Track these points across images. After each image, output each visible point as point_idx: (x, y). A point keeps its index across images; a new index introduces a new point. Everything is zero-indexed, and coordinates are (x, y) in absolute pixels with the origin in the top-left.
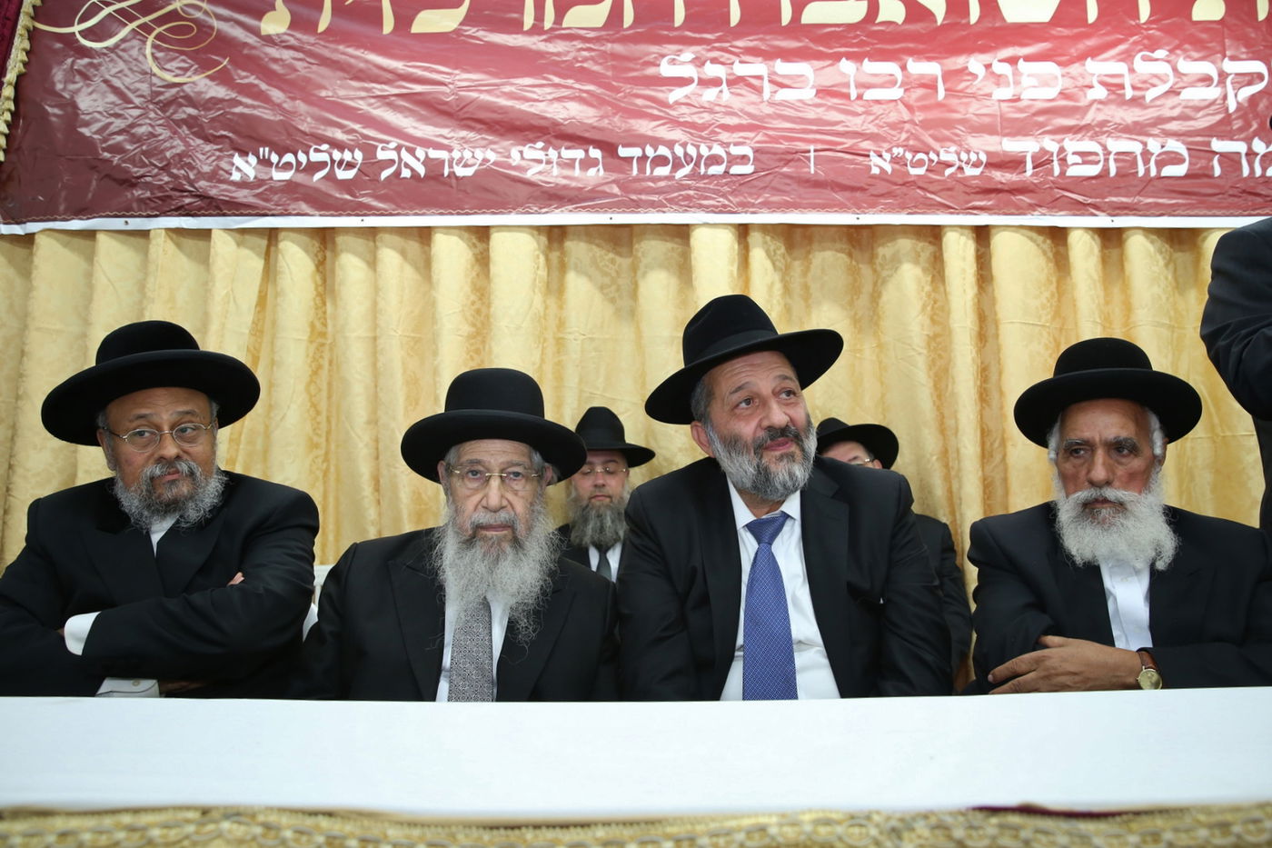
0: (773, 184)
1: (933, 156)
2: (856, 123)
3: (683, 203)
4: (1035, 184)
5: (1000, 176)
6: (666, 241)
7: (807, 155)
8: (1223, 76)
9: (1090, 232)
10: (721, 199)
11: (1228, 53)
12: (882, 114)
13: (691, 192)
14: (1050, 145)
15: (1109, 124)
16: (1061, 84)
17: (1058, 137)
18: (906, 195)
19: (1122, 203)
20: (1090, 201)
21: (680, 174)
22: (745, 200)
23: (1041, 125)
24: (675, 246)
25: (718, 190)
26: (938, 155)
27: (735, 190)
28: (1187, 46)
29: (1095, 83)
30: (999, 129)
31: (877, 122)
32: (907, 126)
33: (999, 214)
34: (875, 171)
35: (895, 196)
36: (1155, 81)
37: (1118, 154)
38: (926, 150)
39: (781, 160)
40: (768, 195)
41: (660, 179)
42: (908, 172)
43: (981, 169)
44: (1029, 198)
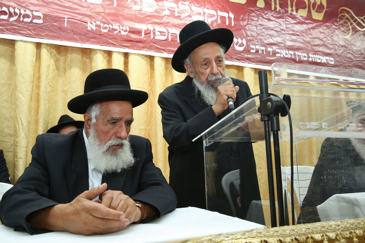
0: (51, 29)
1: (110, 26)
2: (84, 11)
3: (12, 31)
4: (145, 40)
5: (133, 36)
6: (6, 46)
7: (64, 19)
8: (204, 13)
9: (162, 58)
10: (29, 32)
11: (206, 7)
12: (93, 9)
13: (16, 27)
14: (151, 27)
15: (170, 23)
16: (155, 8)
17: (153, 25)
18: (100, 38)
19: (172, 50)
20: (162, 48)
21: (12, 19)
22: (38, 33)
23: (149, 20)
24: (9, 48)
25: (28, 28)
26: (112, 26)
27: (35, 29)
28: (194, 2)
29: (167, 9)
30: (134, 20)
31: (91, 11)
32: (103, 14)
33: (132, 49)
34: (89, 29)
35: (96, 39)
36: (184, 11)
37: (172, 33)
38: (109, 23)
39: (53, 20)
40: (47, 32)
41: (3, 20)
42: (101, 30)
43: (127, 33)
44: (142, 44)
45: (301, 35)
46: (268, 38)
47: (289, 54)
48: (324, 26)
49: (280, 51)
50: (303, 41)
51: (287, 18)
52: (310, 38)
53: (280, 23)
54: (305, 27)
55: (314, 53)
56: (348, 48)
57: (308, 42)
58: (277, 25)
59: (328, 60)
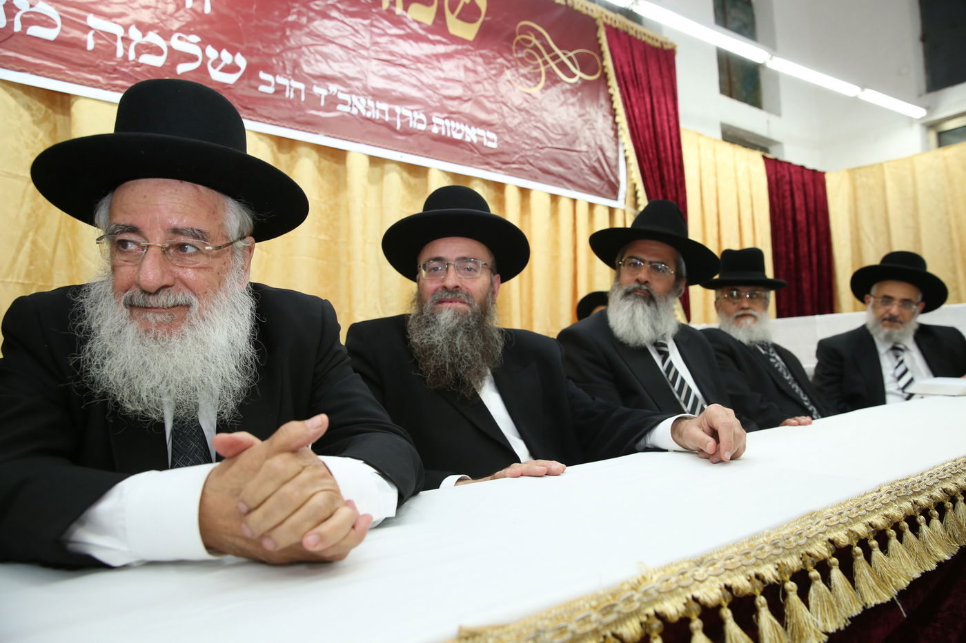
45: (412, 67)
46: (317, 61)
47: (376, 108)
48: (476, 56)
49: (351, 98)
50: (419, 84)
51: (377, 20)
52: (439, 79)
53: (356, 27)
54: (425, 49)
55: (446, 115)
56: (534, 115)
57: (432, 88)
58: (347, 33)
59: (482, 137)
